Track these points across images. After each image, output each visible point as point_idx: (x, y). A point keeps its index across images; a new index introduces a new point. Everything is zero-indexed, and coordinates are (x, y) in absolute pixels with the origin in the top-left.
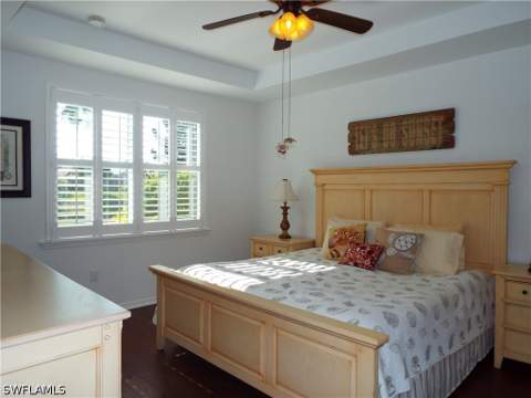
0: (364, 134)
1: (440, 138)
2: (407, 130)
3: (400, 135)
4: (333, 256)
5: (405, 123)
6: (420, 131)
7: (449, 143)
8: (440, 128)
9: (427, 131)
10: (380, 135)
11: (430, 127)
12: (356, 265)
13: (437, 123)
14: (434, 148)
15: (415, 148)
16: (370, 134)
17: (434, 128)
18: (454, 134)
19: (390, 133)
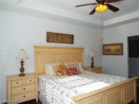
0: (52, 36)
1: (71, 41)
2: (64, 38)
3: (62, 39)
4: (62, 74)
5: (64, 36)
6: (67, 39)
7: (73, 43)
8: (71, 39)
9: (69, 39)
10: (57, 38)
11: (69, 38)
12: (74, 74)
13: (70, 38)
14: (70, 43)
15: (66, 43)
16: (54, 37)
17: (70, 39)
18: (74, 41)
19: (60, 38)
